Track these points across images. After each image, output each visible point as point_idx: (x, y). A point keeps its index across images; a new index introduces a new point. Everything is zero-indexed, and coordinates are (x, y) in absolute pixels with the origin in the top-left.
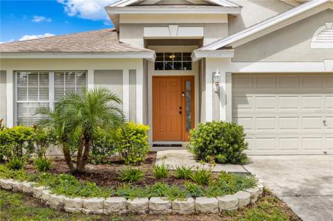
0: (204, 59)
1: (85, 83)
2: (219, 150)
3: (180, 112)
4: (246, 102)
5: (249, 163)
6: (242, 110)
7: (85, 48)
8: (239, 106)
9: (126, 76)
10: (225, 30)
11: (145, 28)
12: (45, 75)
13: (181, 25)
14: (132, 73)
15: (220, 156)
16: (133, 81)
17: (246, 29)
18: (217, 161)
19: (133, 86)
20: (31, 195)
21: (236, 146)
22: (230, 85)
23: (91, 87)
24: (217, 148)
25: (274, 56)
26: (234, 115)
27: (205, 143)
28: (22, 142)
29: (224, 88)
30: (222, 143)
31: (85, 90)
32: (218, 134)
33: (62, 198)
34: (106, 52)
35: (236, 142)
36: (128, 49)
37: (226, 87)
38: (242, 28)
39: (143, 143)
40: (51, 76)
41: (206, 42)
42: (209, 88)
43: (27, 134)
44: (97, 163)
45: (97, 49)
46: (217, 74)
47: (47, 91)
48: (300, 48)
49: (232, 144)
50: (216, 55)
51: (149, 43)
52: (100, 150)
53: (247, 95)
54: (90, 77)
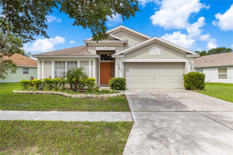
0: (115, 58)
1: (77, 65)
2: (117, 86)
3: (110, 75)
4: (129, 71)
5: (127, 90)
6: (127, 74)
7: (77, 54)
8: (126, 73)
9: (90, 63)
10: (123, 48)
11: (97, 47)
12: (64, 62)
13: (108, 46)
14: (92, 62)
15: (117, 88)
16: (92, 64)
17: (129, 47)
18: (117, 89)
19: (92, 66)
20: (62, 95)
21: (122, 85)
22: (123, 66)
23: (79, 66)
24: (116, 85)
25: (137, 57)
26: (125, 75)
27: (113, 84)
28: (58, 83)
29: (121, 67)
30: (118, 84)
31: (76, 67)
32: (117, 81)
33: (70, 95)
34: (83, 56)
35: (122, 83)
36: (91, 54)
37: (122, 66)
38: (128, 47)
39: (94, 84)
40: (66, 63)
41: (116, 52)
42: (116, 67)
43: (59, 80)
44: (80, 90)
45: (81, 54)
46: (119, 63)
47: (64, 68)
48: (145, 54)
49: (121, 84)
50: (118, 57)
51: (98, 52)
52: (81, 86)
53: (129, 69)
54: (79, 63)
